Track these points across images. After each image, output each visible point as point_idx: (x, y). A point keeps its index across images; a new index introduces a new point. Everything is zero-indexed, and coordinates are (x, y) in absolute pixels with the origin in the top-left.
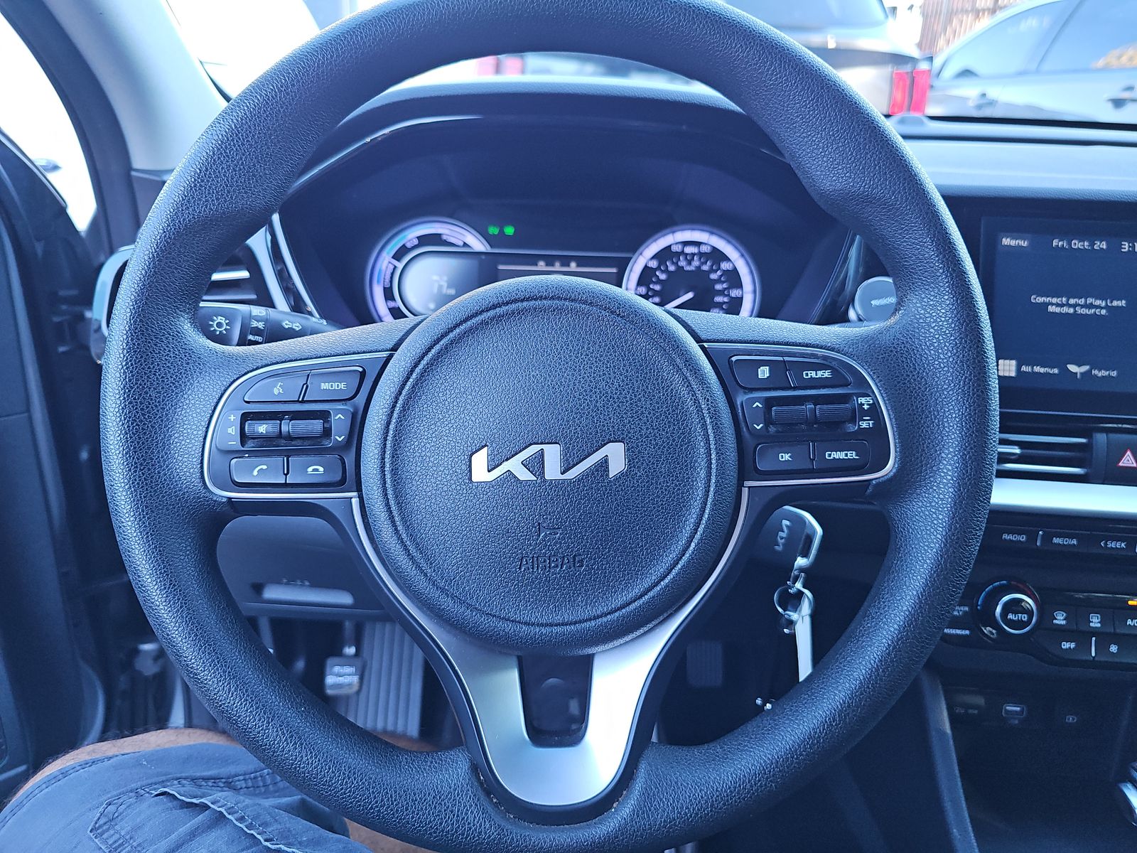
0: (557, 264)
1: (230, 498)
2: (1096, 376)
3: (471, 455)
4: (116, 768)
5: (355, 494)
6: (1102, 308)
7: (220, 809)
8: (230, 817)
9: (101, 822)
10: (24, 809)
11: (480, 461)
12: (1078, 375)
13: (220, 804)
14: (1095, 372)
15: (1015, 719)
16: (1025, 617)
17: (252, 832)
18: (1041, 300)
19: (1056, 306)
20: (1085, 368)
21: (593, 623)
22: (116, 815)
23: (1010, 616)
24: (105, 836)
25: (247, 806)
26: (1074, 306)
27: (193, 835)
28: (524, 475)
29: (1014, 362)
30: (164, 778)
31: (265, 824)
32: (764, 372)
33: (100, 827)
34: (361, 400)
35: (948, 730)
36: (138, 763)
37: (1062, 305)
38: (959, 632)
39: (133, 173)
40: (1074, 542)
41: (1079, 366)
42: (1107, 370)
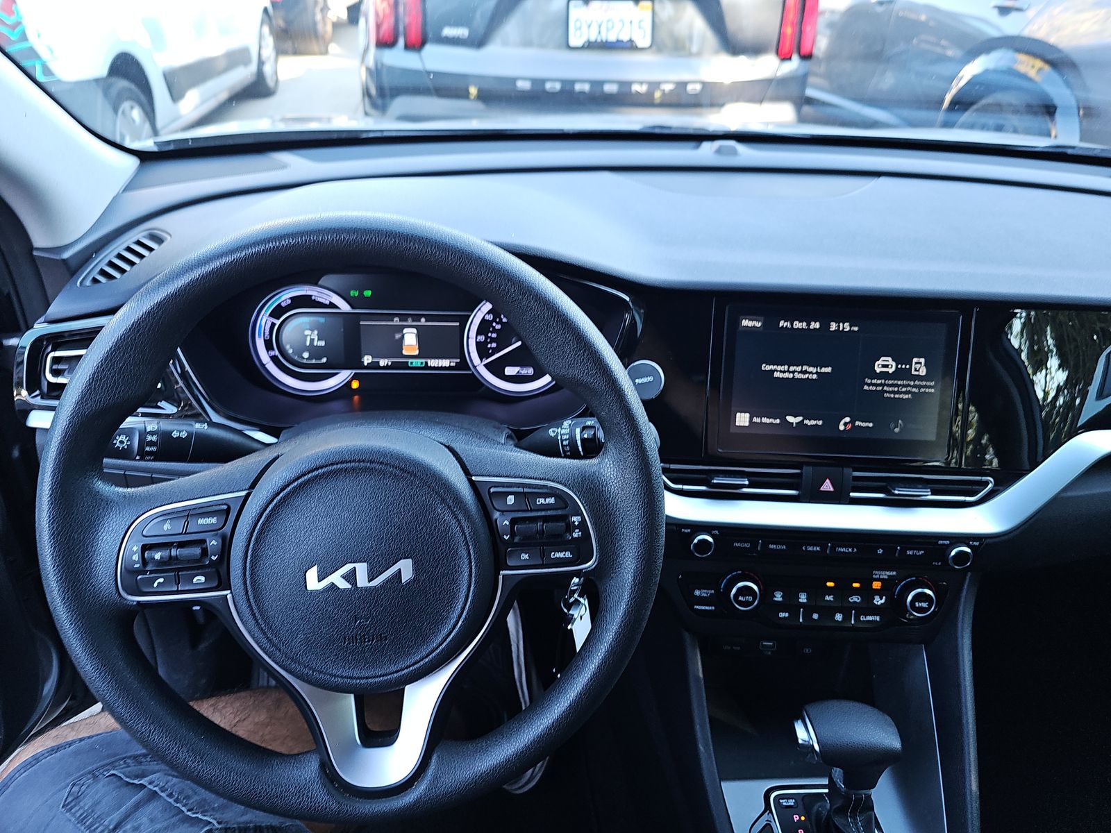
0: (410, 319)
1: (138, 602)
2: (806, 425)
3: (306, 572)
4: (76, 753)
5: (229, 591)
6: (813, 374)
7: (155, 789)
8: (162, 794)
9: (70, 799)
10: (10, 789)
11: (312, 575)
12: (794, 425)
13: (155, 784)
14: (806, 422)
15: (768, 651)
16: (750, 599)
17: (178, 805)
18: (769, 368)
19: (780, 372)
20: (801, 418)
21: (395, 675)
22: (80, 793)
23: (740, 598)
24: (73, 811)
25: (174, 785)
26: (793, 372)
27: (137, 807)
28: (343, 585)
29: (747, 415)
30: (113, 759)
31: (188, 797)
32: (511, 500)
33: (69, 803)
34: (228, 528)
35: (701, 675)
36: (92, 749)
37: (784, 372)
38: (707, 608)
39: (35, 253)
40: (784, 547)
41: (795, 417)
42: (815, 420)
